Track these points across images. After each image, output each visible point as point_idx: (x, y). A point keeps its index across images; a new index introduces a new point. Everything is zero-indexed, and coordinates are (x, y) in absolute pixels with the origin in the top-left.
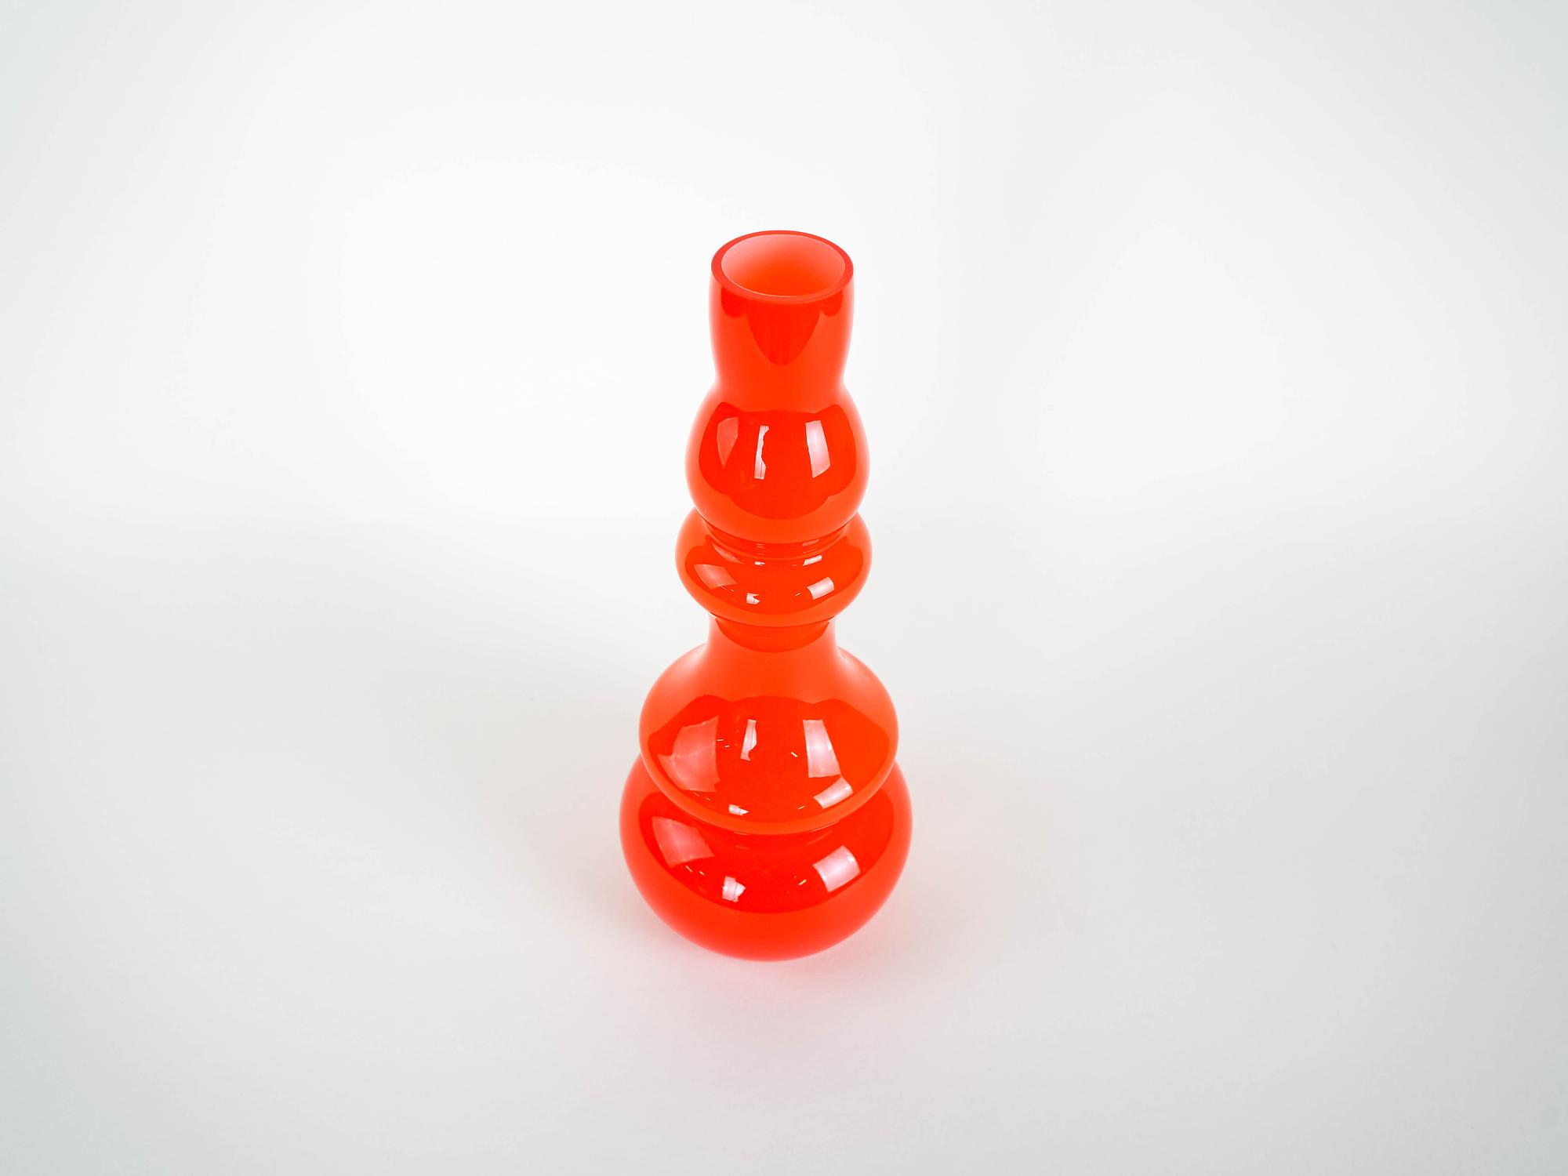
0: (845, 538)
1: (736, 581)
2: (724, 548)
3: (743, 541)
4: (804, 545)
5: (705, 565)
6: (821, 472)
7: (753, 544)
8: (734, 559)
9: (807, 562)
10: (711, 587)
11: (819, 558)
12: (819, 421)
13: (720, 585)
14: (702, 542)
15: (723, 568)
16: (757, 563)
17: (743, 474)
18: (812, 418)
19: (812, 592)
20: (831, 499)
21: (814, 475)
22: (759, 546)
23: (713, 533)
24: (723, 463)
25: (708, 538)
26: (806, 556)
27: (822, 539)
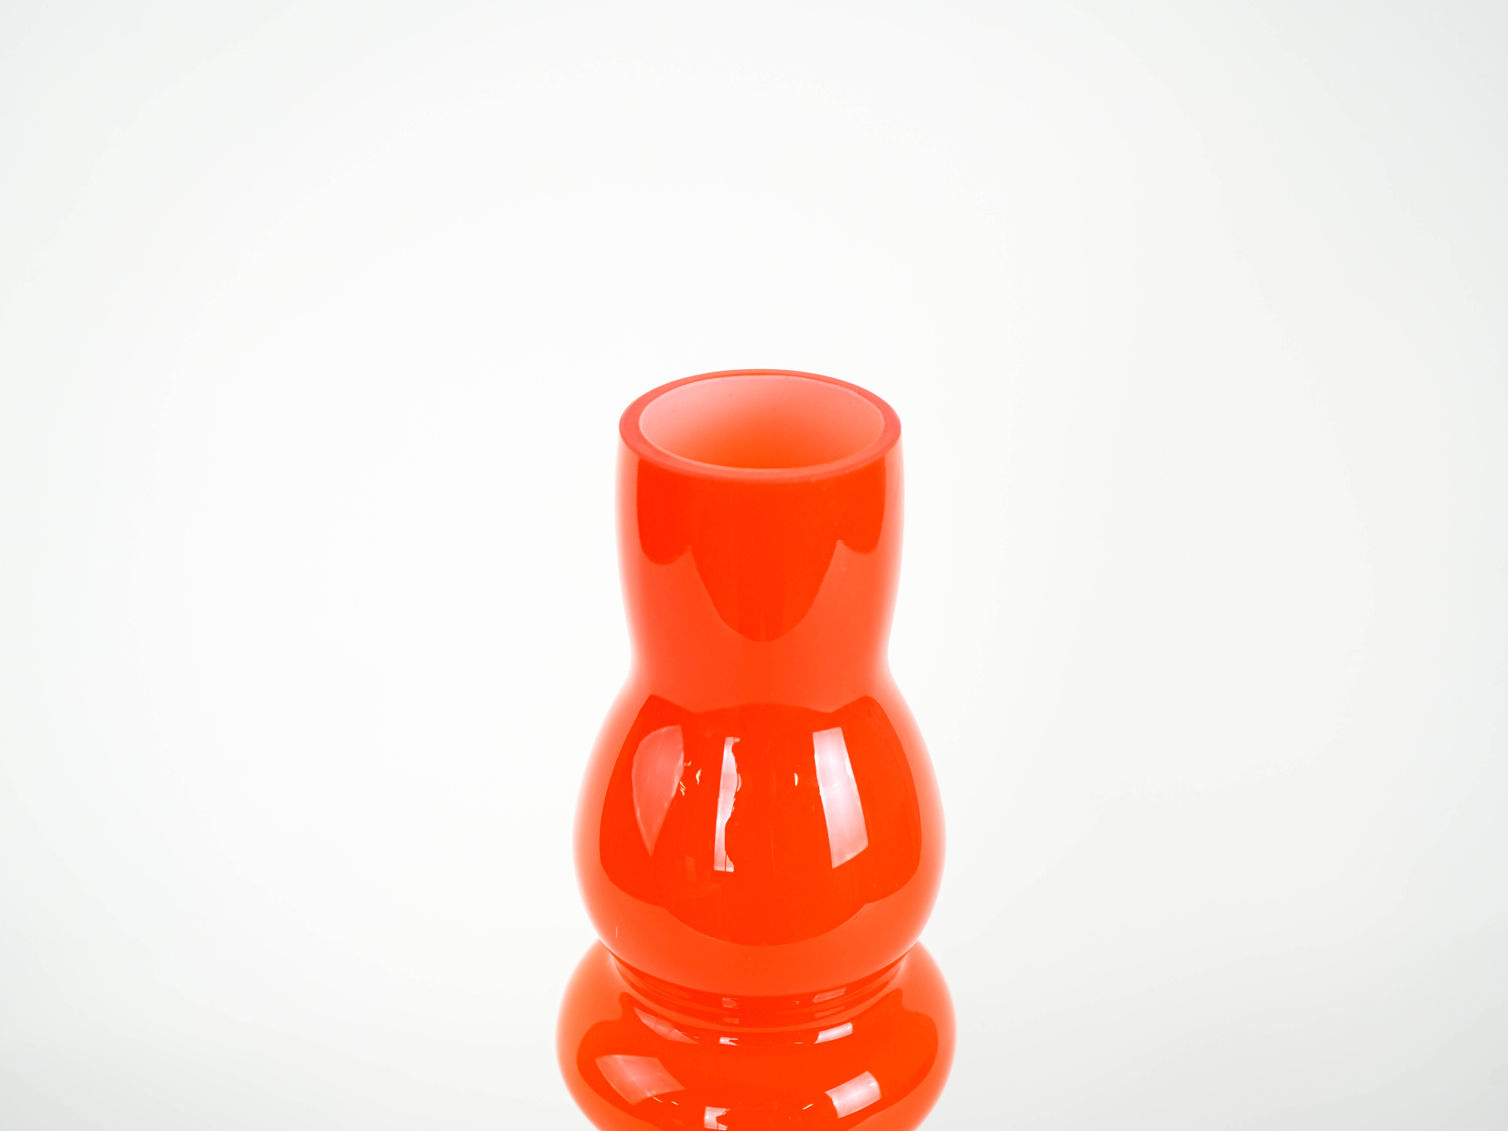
0: (898, 993)
1: (680, 1080)
2: (655, 1014)
3: (695, 995)
4: (816, 1000)
5: (618, 1057)
6: (849, 857)
7: (714, 999)
8: (677, 1035)
9: (823, 1037)
10: (633, 1100)
11: (847, 1029)
12: (839, 730)
13: (649, 1095)
14: (614, 1013)
15: (655, 1060)
16: (724, 1041)
17: (690, 862)
18: (826, 722)
19: (836, 1103)
20: (868, 907)
21: (836, 863)
22: (728, 1003)
23: (633, 985)
24: (650, 845)
25: (626, 1000)
26: (822, 1023)
27: (851, 987)
